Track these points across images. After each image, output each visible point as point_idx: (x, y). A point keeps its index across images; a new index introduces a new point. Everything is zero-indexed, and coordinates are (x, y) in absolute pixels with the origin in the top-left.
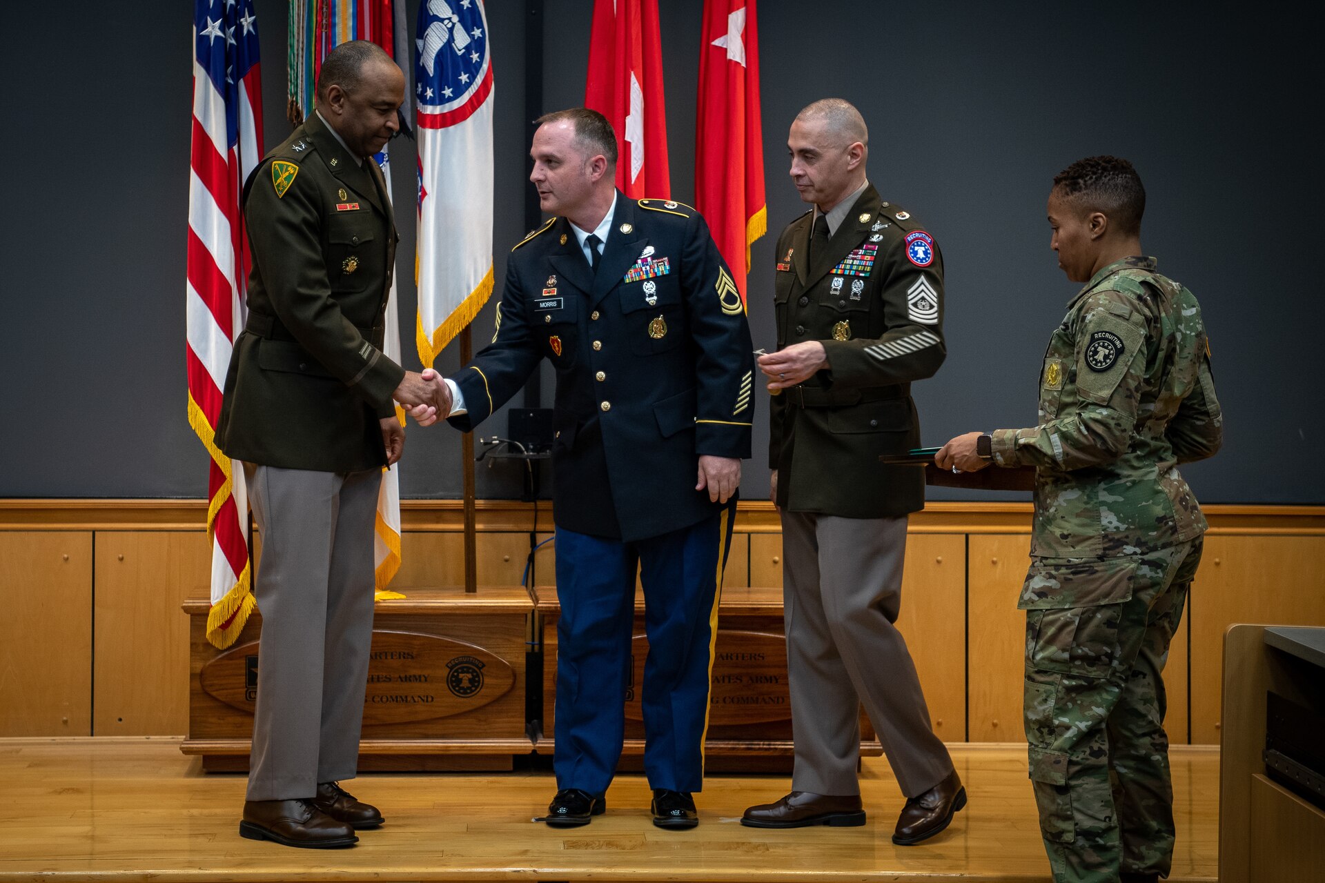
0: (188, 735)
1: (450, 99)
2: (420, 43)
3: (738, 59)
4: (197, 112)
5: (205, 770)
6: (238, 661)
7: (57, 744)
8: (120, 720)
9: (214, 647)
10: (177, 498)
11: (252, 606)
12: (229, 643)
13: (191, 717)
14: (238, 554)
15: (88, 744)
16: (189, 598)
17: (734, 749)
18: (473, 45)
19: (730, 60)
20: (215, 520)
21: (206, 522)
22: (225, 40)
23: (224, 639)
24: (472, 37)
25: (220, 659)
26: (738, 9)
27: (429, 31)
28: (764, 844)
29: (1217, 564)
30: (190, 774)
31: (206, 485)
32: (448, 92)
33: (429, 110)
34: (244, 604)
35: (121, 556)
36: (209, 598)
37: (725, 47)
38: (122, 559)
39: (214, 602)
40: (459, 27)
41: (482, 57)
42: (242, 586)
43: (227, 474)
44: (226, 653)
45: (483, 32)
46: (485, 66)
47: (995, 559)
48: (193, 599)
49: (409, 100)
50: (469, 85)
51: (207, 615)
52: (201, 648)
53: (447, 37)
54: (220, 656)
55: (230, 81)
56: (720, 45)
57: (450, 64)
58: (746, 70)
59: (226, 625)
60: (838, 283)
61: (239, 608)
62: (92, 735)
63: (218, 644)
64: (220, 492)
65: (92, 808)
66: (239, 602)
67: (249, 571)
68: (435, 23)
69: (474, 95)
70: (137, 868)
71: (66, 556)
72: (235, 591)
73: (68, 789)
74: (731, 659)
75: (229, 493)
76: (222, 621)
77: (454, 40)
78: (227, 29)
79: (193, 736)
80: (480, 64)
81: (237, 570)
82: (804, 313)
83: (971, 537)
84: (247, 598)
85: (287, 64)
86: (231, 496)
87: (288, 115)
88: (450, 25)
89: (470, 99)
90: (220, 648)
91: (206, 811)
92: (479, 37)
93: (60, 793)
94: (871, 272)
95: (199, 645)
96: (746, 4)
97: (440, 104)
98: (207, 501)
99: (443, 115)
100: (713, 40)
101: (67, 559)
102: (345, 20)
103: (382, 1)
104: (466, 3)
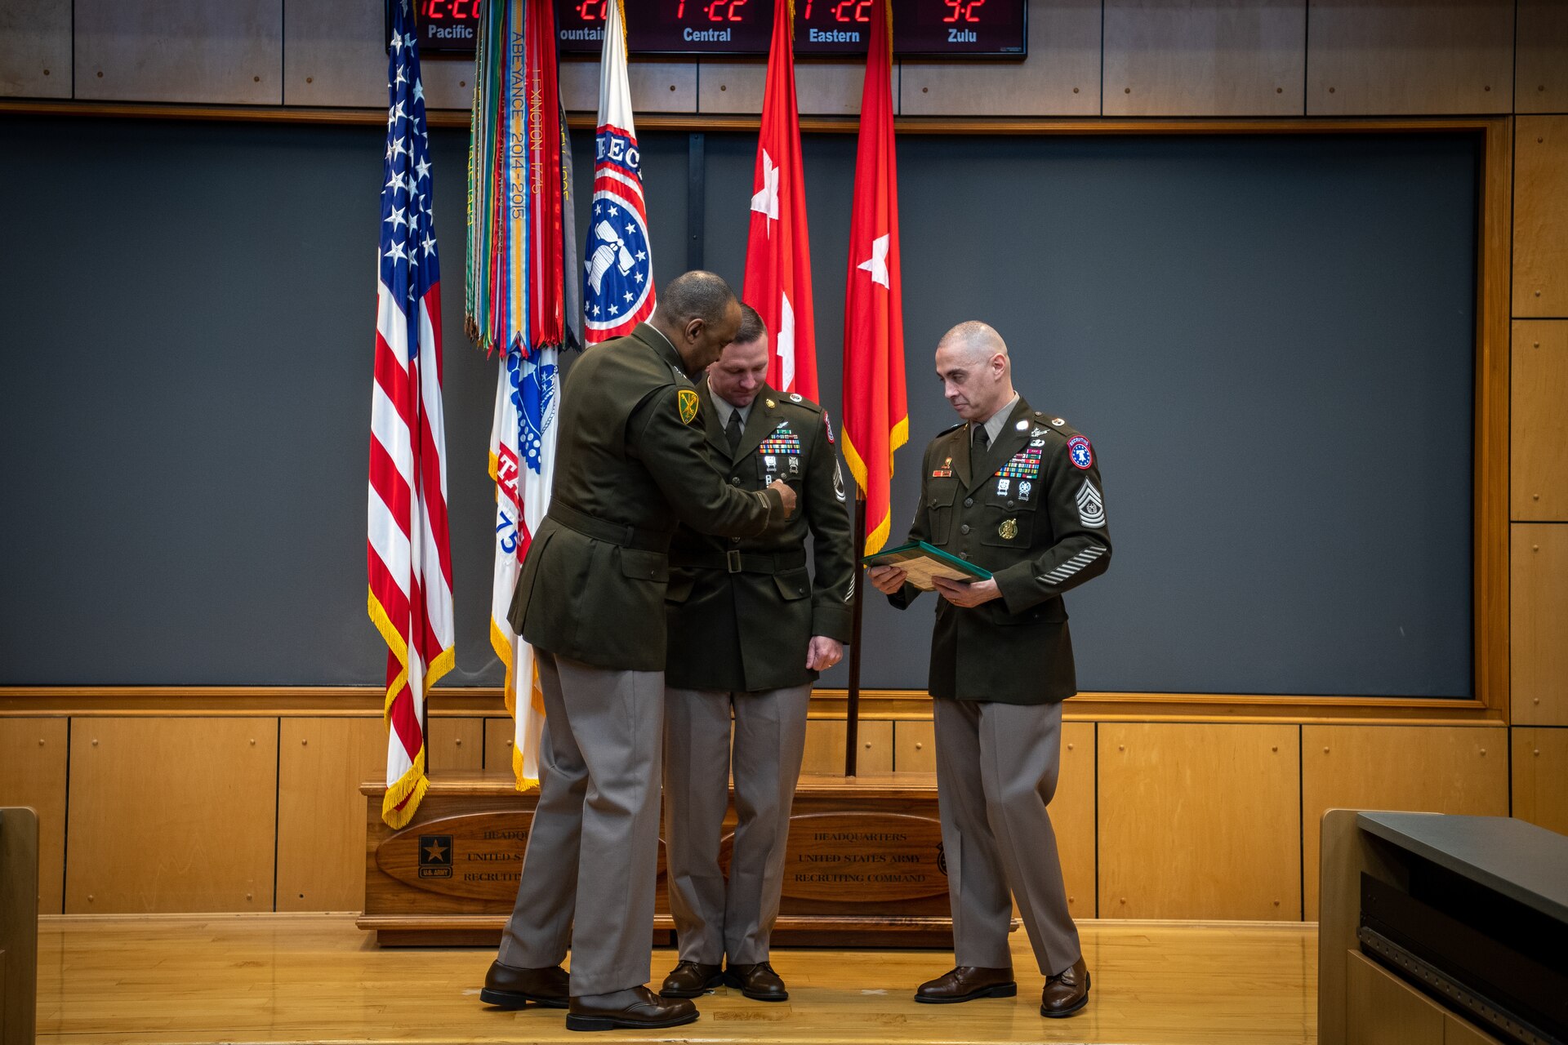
0: (364, 911)
1: (615, 316)
2: (588, 264)
3: (881, 281)
4: (381, 327)
5: (379, 944)
6: (411, 841)
7: (242, 919)
8: (302, 896)
9: (389, 827)
10: (358, 686)
11: (426, 788)
12: (404, 823)
13: (366, 893)
14: (414, 739)
15: (270, 919)
16: (367, 781)
17: (877, 924)
18: (637, 266)
19: (875, 283)
20: (392, 707)
21: (383, 708)
22: (407, 261)
23: (399, 819)
24: (636, 259)
25: (395, 838)
26: (882, 236)
27: (596, 253)
28: (902, 1016)
29: (1327, 752)
30: (366, 947)
31: (384, 675)
32: (613, 310)
33: (596, 326)
34: (418, 787)
35: (304, 741)
36: (385, 781)
37: (870, 270)
38: (305, 744)
39: (389, 784)
40: (624, 251)
41: (645, 277)
42: (416, 769)
43: (403, 663)
44: (400, 833)
45: (647, 255)
46: (648, 286)
47: (1122, 746)
48: (370, 781)
49: (578, 317)
50: (632, 303)
51: (383, 797)
52: (377, 828)
53: (613, 259)
54: (395, 836)
55: (412, 299)
56: (865, 268)
57: (615, 284)
58: (890, 292)
59: (400, 807)
60: (1004, 485)
61: (413, 790)
62: (275, 911)
63: (393, 825)
64: (397, 680)
65: (273, 981)
66: (413, 785)
67: (424, 754)
68: (602, 246)
69: (638, 312)
70: (309, 1039)
71: (252, 741)
72: (411, 774)
73: (249, 963)
74: (876, 839)
75: (405, 683)
76: (398, 802)
77: (619, 262)
78: (409, 251)
79: (369, 912)
80: (643, 284)
81: (412, 756)
82: (969, 513)
83: (1099, 725)
84: (421, 781)
85: (464, 284)
86: (407, 685)
87: (465, 329)
88: (616, 249)
89: (635, 316)
90: (395, 828)
91: (378, 984)
92: (642, 260)
93: (241, 966)
95: (376, 826)
96: (889, 230)
97: (606, 320)
98: (385, 689)
99: (609, 331)
100: (859, 264)
101: (253, 744)
102: (519, 243)
103: (553, 226)
104: (631, 228)
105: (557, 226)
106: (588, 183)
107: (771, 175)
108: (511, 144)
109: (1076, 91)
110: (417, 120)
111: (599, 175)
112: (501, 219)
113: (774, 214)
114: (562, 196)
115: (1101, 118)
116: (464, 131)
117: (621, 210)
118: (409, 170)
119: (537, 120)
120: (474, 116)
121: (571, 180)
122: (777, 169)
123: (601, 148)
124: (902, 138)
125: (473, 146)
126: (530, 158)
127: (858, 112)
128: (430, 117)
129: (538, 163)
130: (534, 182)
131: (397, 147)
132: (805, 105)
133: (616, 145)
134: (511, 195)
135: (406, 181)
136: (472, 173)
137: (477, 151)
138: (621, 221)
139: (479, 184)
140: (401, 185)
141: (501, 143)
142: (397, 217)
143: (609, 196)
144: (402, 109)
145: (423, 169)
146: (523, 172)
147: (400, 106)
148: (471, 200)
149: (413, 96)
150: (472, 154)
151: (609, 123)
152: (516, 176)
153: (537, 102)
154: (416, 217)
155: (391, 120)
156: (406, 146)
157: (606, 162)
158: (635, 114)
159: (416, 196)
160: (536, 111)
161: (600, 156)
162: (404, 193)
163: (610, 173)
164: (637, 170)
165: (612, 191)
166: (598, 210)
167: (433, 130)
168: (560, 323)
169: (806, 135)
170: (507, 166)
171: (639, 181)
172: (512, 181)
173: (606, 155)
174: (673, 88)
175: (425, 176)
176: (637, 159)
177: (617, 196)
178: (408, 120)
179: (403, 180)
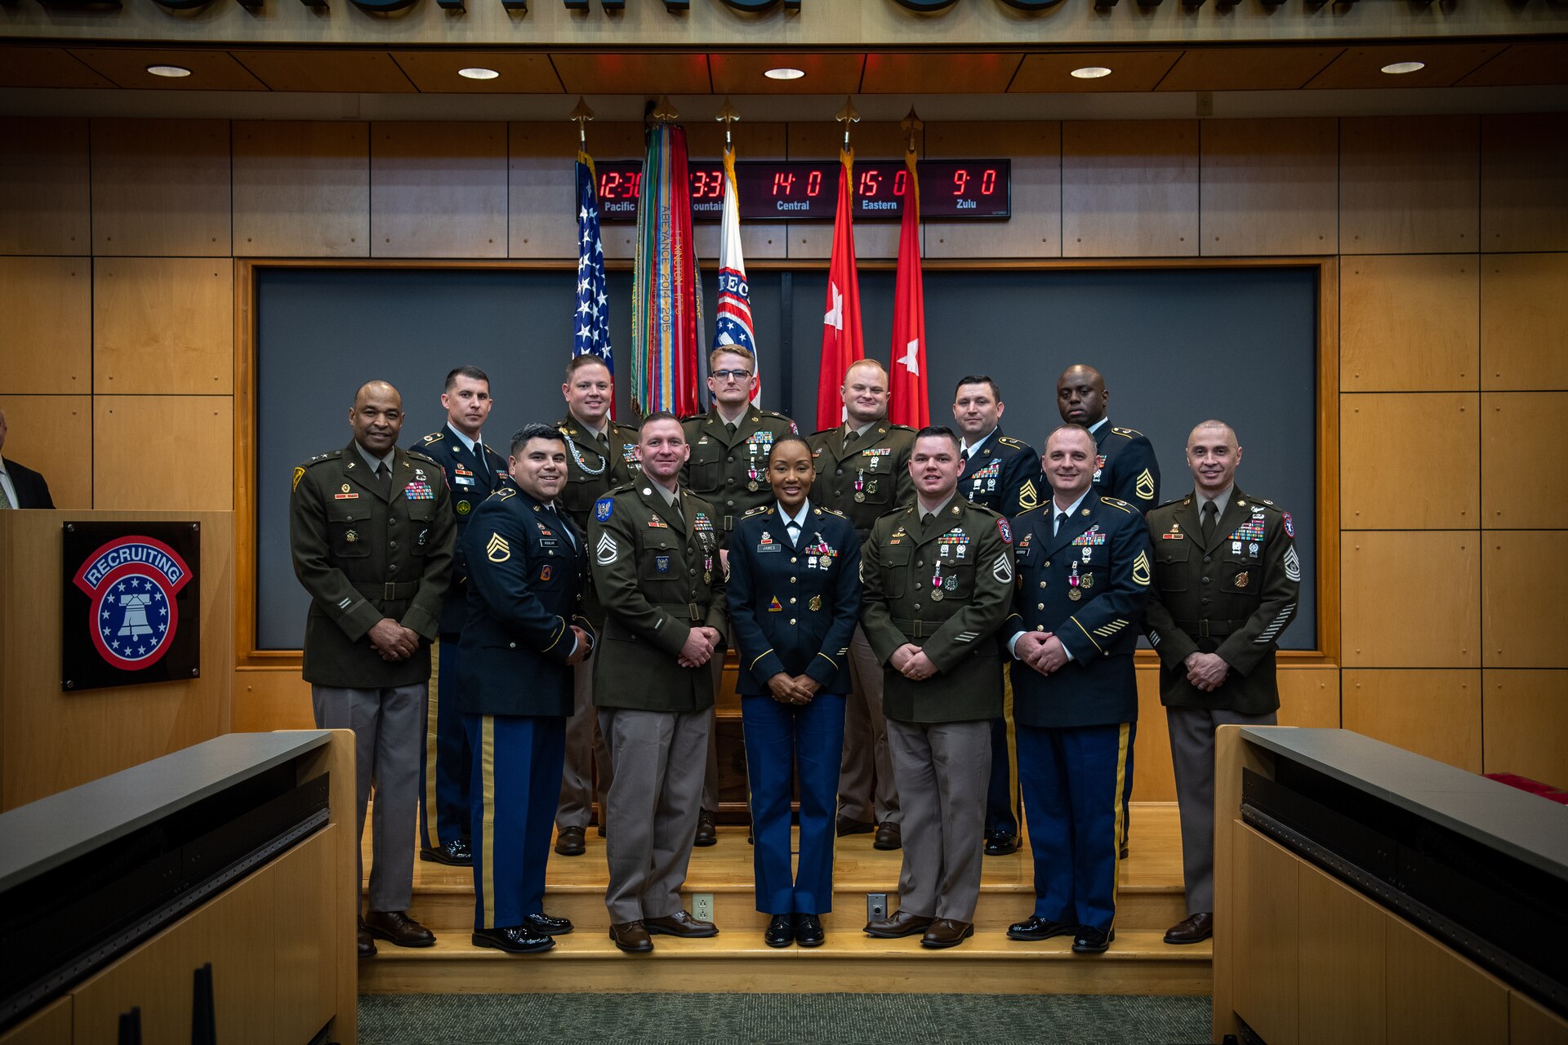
3: (914, 371)
19: (910, 372)
26: (913, 340)
37: (906, 363)
49: (707, 397)
56: (904, 362)
58: (919, 378)
87: (631, 407)
94: (1264, 537)
96: (918, 337)
100: (899, 359)
102: (667, 348)
103: (690, 336)
104: (742, 337)
105: (693, 336)
106: (714, 306)
107: (838, 300)
108: (661, 281)
109: (1044, 241)
110: (598, 266)
111: (721, 301)
112: (655, 332)
113: (839, 327)
114: (696, 316)
115: (1062, 258)
116: (629, 273)
117: (736, 324)
118: (593, 301)
119: (678, 265)
120: (636, 263)
121: (702, 305)
122: (841, 296)
123: (722, 283)
124: (926, 273)
125: (635, 283)
126: (674, 290)
127: (897, 257)
128: (606, 264)
129: (679, 294)
130: (677, 307)
131: (585, 285)
132: (860, 251)
133: (732, 281)
134: (662, 315)
135: (591, 308)
136: (635, 301)
137: (638, 286)
138: (736, 332)
139: (640, 308)
140: (588, 310)
141: (655, 280)
142: (585, 332)
143: (728, 315)
144: (588, 259)
145: (602, 299)
146: (670, 300)
147: (586, 257)
148: (635, 319)
149: (595, 250)
150: (635, 288)
151: (727, 266)
152: (665, 303)
153: (678, 252)
154: (597, 332)
155: (580, 267)
156: (591, 284)
157: (725, 293)
158: (745, 259)
159: (598, 318)
160: (678, 259)
161: (722, 289)
162: (589, 315)
163: (728, 300)
164: (747, 297)
165: (730, 312)
166: (721, 325)
167: (608, 272)
168: (696, 402)
169: (860, 272)
170: (659, 296)
171: (748, 305)
172: (662, 306)
173: (725, 288)
174: (770, 242)
175: (603, 304)
176: (747, 290)
177: (733, 316)
178: (592, 266)
179: (589, 307)
